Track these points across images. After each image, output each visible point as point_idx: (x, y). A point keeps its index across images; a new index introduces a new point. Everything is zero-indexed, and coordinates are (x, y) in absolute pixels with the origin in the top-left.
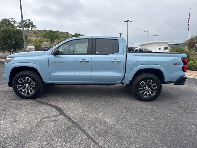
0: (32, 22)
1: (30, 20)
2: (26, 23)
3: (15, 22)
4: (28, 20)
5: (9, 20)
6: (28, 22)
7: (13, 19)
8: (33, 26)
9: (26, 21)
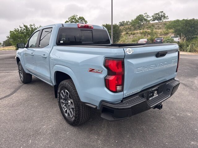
0: (165, 14)
1: (162, 12)
2: (159, 15)
3: (148, 16)
4: (161, 12)
5: (143, 15)
6: (160, 14)
7: (146, 13)
8: (165, 17)
9: (159, 13)
